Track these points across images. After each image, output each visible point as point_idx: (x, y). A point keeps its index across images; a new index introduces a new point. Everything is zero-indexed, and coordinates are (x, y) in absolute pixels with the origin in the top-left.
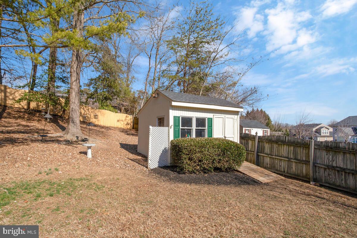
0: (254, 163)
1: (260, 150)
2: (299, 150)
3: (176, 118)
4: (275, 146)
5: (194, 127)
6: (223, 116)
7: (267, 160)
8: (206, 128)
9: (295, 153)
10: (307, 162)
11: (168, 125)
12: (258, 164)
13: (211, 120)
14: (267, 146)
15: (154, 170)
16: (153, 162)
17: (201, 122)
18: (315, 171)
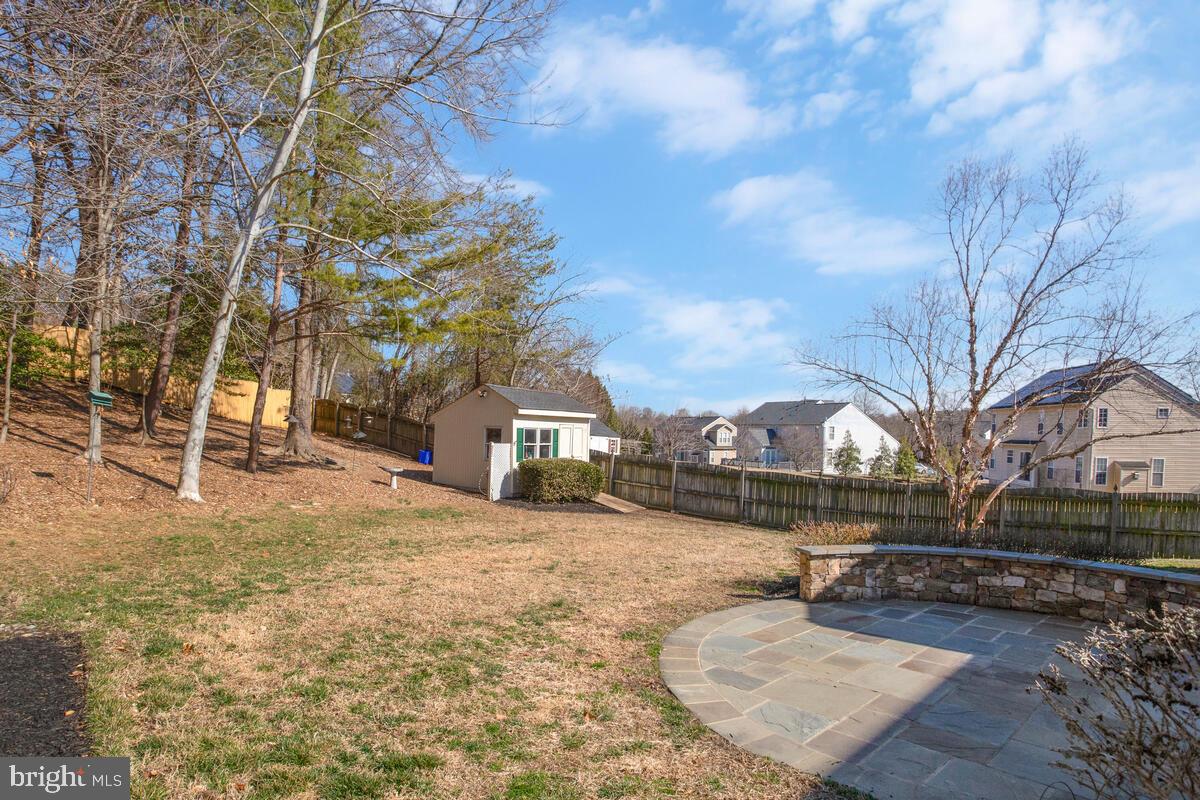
0: (608, 493)
1: (618, 474)
2: (662, 473)
3: (520, 431)
4: (636, 468)
5: (538, 443)
6: (570, 425)
7: (626, 489)
8: (552, 444)
9: (658, 477)
10: (668, 488)
11: (510, 441)
12: (613, 495)
13: (556, 432)
14: (626, 469)
15: (497, 502)
16: (495, 492)
17: (545, 435)
18: (675, 499)
